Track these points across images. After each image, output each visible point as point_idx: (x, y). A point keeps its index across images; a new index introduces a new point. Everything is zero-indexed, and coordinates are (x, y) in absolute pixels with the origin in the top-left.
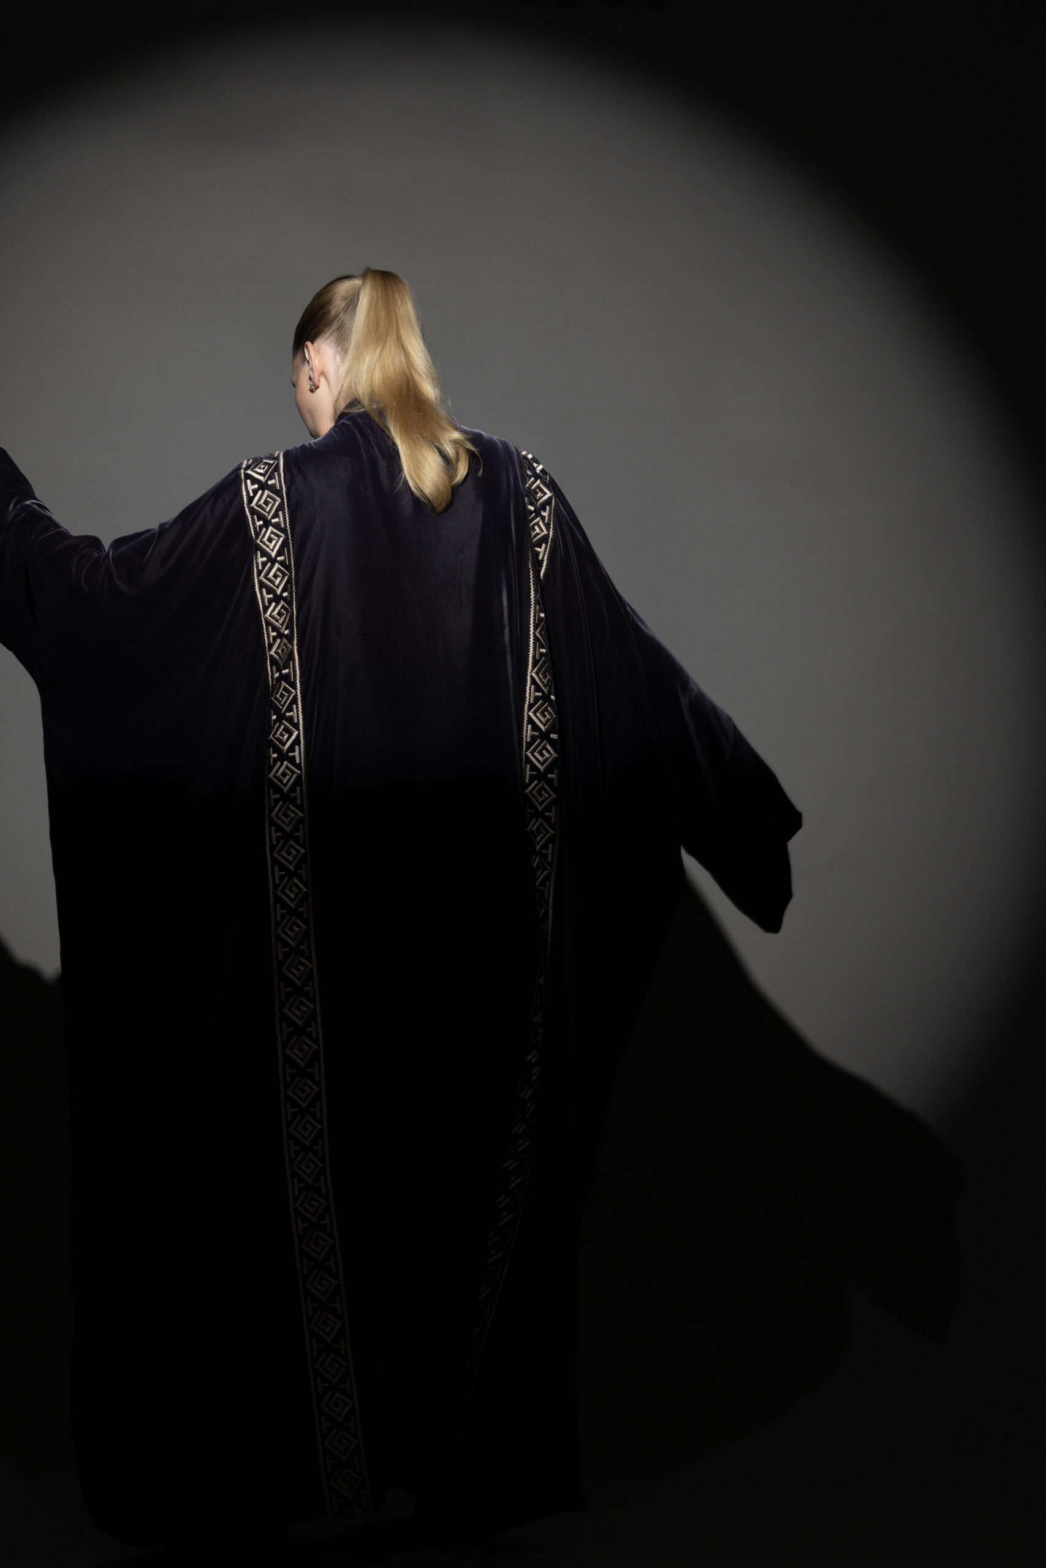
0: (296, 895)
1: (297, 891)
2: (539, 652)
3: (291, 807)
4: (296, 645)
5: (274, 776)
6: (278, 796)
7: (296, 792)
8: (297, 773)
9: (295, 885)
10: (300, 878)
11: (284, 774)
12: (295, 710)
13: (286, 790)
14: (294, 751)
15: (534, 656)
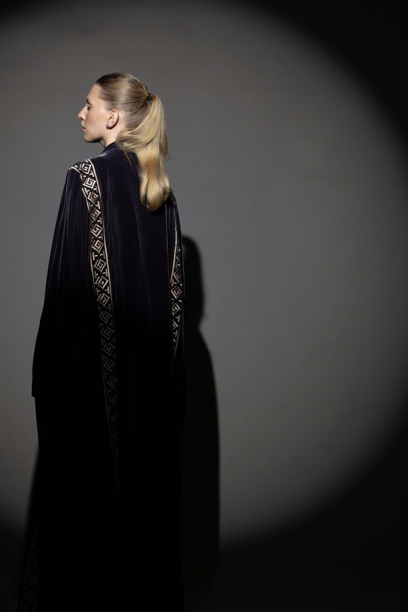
0: (111, 350)
1: (111, 348)
2: (177, 266)
3: (107, 312)
4: (106, 243)
5: (99, 300)
6: (101, 308)
7: (109, 306)
8: (109, 298)
9: (110, 346)
10: (112, 343)
11: (103, 299)
12: (106, 271)
13: (104, 306)
14: (107, 289)
15: (175, 267)
